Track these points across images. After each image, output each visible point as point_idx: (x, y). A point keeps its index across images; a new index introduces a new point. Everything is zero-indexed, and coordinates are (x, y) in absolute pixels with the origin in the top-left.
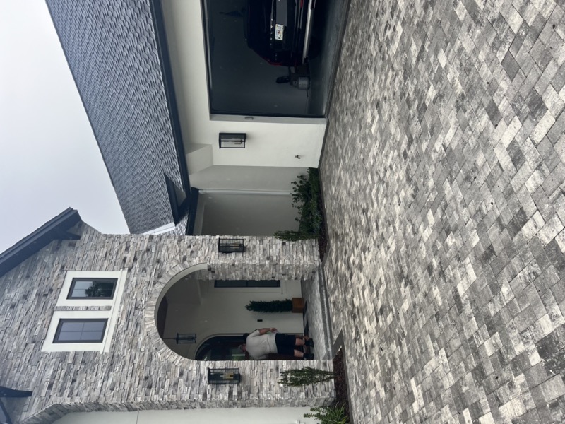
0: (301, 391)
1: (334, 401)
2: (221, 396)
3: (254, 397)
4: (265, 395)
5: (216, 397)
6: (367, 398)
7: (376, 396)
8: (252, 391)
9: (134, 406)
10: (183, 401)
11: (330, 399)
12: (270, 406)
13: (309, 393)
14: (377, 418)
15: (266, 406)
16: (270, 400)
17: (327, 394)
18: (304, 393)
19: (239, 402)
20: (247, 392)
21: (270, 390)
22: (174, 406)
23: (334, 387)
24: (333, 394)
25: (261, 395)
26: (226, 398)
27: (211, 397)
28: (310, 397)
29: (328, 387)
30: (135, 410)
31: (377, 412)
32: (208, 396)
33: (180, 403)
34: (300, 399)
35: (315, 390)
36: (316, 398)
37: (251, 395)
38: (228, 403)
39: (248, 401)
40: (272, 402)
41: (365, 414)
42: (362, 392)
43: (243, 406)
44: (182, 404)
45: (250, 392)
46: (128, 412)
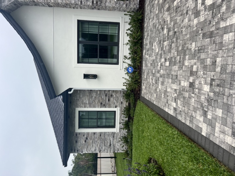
0: (124, 4)
1: (138, 10)
2: (89, 3)
3: (103, 5)
4: (108, 4)
5: (87, 3)
6: (153, 5)
7: (157, 3)
8: (102, 2)
9: (51, 4)
10: (72, 4)
11: (136, 8)
12: (110, 10)
13: (127, 5)
14: (156, 12)
15: (108, 10)
16: (110, 7)
17: (135, 6)
18: (125, 5)
19: (97, 7)
20: (100, 2)
21: (110, 2)
22: (68, 6)
23: (138, 3)
24: (138, 6)
25: (106, 4)
26: (91, 4)
27: (84, 3)
28: (128, 7)
29: (136, 3)
30: (51, 6)
31: (156, 10)
32: (83, 3)
33: (71, 5)
34: (123, 7)
35: (130, 4)
36: (130, 7)
37: (102, 4)
38: (92, 7)
39: (100, 7)
40: (111, 8)
41: (151, 12)
42: (151, 2)
43: (99, 9)
44: (72, 5)
45: (101, 2)
46: (49, 7)
